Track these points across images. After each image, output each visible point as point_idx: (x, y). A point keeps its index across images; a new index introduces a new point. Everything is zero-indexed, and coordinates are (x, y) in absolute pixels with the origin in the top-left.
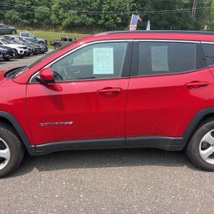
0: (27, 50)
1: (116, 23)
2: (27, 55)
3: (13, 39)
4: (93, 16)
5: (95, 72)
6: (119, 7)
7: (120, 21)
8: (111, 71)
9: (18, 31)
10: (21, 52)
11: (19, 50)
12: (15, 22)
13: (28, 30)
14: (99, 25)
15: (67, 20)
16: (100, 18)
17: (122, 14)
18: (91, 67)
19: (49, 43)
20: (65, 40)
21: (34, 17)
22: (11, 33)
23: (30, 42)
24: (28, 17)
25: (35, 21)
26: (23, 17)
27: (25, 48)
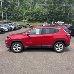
0: (16, 28)
1: (43, 19)
2: (16, 29)
3: (12, 25)
4: (36, 17)
5: (36, 33)
6: (44, 14)
7: (44, 19)
8: (39, 33)
9: (12, 22)
10: (14, 29)
11: (14, 28)
12: (11, 19)
13: (15, 22)
14: (38, 20)
15: (28, 18)
16: (38, 18)
17: (45, 16)
18: (35, 33)
19: (22, 26)
20: (27, 25)
21: (17, 18)
22: (10, 23)
23: (16, 26)
24: (15, 18)
25: (18, 19)
26: (14, 18)
27: (15, 27)
